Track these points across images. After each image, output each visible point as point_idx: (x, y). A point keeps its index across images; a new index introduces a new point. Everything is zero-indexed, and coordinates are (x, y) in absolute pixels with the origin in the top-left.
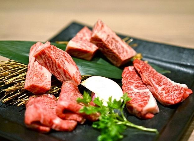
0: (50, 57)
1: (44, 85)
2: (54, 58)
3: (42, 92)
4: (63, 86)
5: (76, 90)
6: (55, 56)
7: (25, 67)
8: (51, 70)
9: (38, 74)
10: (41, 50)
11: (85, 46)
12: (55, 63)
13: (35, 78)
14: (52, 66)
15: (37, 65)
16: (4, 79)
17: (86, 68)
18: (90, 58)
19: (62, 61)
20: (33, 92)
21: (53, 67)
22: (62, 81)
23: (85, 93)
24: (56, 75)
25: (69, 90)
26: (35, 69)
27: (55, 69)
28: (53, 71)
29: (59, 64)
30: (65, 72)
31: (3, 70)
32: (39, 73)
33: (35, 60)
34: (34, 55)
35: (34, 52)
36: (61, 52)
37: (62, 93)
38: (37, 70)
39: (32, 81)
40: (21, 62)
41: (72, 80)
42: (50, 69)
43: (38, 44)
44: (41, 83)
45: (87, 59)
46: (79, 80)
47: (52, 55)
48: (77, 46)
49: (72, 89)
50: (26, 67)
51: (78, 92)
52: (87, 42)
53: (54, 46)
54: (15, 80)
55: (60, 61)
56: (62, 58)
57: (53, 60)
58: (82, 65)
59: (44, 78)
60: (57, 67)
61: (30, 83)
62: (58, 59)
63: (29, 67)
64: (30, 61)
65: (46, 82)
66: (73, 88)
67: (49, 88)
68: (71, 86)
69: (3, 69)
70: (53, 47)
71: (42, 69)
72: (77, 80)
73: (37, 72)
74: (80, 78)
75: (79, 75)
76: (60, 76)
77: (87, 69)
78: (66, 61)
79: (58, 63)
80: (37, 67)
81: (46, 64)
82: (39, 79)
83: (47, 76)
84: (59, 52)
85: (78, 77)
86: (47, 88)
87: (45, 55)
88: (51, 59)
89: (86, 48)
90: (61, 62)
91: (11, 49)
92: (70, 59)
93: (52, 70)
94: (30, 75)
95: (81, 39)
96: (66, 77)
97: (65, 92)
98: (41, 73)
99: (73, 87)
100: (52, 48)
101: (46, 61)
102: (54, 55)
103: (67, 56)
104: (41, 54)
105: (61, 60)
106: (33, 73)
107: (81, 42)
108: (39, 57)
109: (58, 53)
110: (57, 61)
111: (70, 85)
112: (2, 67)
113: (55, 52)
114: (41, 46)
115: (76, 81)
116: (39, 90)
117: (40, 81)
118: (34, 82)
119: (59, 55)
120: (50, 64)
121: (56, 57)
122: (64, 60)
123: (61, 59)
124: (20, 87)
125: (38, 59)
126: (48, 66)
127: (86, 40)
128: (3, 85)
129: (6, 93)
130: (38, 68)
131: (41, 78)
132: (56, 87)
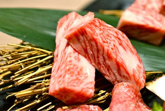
0: (95, 40)
1: (83, 89)
2: (101, 42)
3: (80, 100)
4: (115, 90)
5: (138, 98)
6: (102, 39)
7: (48, 55)
8: (95, 62)
9: (73, 68)
10: (78, 28)
11: (152, 21)
12: (102, 50)
13: (67, 76)
14: (96, 56)
15: (70, 53)
16: (13, 77)
17: (153, 58)
18: (159, 41)
19: (113, 47)
20: (64, 101)
21: (98, 57)
22: (113, 82)
23: (155, 104)
24: (104, 70)
25: (126, 99)
26: (69, 59)
27: (101, 60)
28: (99, 64)
29: (109, 52)
30: (119, 66)
31: (12, 59)
32: (75, 67)
33: (68, 45)
34: (65, 36)
35: (65, 29)
36: (113, 31)
37: (114, 103)
38: (71, 61)
39: (63, 81)
40: (41, 46)
41: (130, 80)
42: (92, 61)
43: (73, 15)
44: (78, 86)
45: (154, 42)
46: (142, 80)
47: (97, 36)
48: (138, 19)
49: (132, 97)
50: (51, 55)
51: (141, 101)
52: (154, 14)
53: (100, 21)
54: (31, 78)
55: (111, 47)
56: (114, 41)
57: (99, 44)
58: (146, 53)
59: (83, 76)
60: (106, 57)
61: (60, 85)
62: (107, 43)
63: (57, 56)
64: (59, 46)
65: (86, 83)
66: (133, 95)
67: (91, 93)
68: (129, 91)
69: (10, 58)
70: (100, 23)
71: (79, 60)
72: (140, 80)
73: (72, 66)
74: (144, 76)
75: (142, 71)
76: (110, 73)
77: (154, 60)
78: (120, 46)
79: (108, 50)
80: (70, 57)
81: (86, 51)
82: (74, 77)
83: (88, 72)
84: (108, 31)
85: (141, 75)
86: (89, 93)
87: (86, 37)
88: (96, 43)
89: (153, 23)
90: (112, 49)
91: (24, 23)
92: (127, 43)
93: (97, 61)
94: (59, 71)
95: (144, 7)
96: (120, 75)
97: (121, 103)
98: (77, 68)
99: (133, 93)
100: (98, 24)
101: (86, 46)
102: (101, 35)
103: (122, 38)
104: (79, 34)
105: (113, 45)
106: (65, 67)
107: (144, 12)
108: (75, 38)
109: (107, 33)
110: (106, 48)
111: (127, 89)
112: (10, 55)
113: (102, 32)
114: (78, 20)
115: (137, 83)
116: (75, 97)
117: (77, 81)
118: (66, 84)
119: (109, 35)
120: (93, 52)
121: (104, 39)
122: (117, 44)
123: (112, 43)
124: (40, 90)
125: (74, 43)
126: (90, 55)
127: (153, 9)
128: (11, 86)
129: (16, 100)
130: (72, 58)
131: (78, 76)
132: (102, 92)
